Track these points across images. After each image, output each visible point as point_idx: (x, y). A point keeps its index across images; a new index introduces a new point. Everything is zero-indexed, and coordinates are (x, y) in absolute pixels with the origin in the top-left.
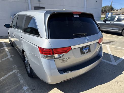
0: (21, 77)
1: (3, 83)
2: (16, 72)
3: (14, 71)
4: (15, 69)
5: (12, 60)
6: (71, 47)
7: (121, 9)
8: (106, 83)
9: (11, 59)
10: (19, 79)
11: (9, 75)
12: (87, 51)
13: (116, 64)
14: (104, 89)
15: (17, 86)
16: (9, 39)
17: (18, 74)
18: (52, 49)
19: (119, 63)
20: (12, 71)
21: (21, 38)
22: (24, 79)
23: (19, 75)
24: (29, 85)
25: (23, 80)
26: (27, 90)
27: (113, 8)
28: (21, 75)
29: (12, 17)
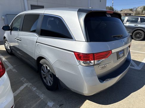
0: (38, 91)
1: (17, 100)
2: (28, 86)
3: (25, 85)
4: (26, 82)
5: (16, 71)
6: (111, 50)
7: (121, 11)
8: (140, 89)
9: (14, 70)
10: (37, 94)
11: (21, 91)
12: (122, 55)
13: (140, 69)
14: (140, 96)
15: (38, 102)
16: (5, 45)
17: (33, 88)
18: (93, 54)
19: (142, 68)
20: (22, 85)
21: (37, 42)
22: (44, 93)
23: (35, 89)
24: (54, 100)
25: (43, 95)
26: (53, 106)
27: (114, 9)
28: (36, 89)
29: (3, 17)
